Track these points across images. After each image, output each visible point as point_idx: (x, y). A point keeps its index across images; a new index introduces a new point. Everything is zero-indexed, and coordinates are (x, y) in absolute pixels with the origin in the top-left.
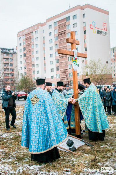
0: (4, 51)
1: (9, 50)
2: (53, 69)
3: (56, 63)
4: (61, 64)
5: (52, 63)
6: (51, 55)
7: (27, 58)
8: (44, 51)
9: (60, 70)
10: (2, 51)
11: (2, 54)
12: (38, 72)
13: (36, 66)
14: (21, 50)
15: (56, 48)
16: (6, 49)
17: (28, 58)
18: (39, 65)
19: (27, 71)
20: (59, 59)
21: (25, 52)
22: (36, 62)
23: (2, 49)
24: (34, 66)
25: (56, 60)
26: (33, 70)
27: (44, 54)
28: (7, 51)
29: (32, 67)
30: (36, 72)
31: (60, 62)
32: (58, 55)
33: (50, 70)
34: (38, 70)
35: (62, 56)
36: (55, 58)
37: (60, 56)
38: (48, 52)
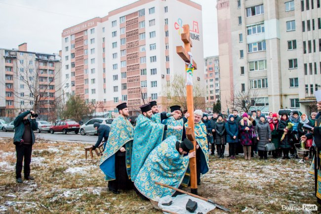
0: (40, 57)
1: (48, 56)
2: (117, 87)
3: (122, 78)
4: (129, 79)
5: (116, 77)
6: (115, 66)
7: (76, 70)
8: (104, 59)
9: (128, 88)
10: (37, 57)
11: (37, 62)
12: (94, 91)
13: (90, 81)
14: (67, 57)
15: (123, 56)
16: (44, 55)
17: (79, 69)
18: (96, 81)
20: (127, 71)
21: (74, 60)
22: (90, 76)
23: (38, 55)
24: (88, 82)
25: (122, 73)
26: (85, 88)
27: (104, 64)
28: (46, 58)
29: (84, 84)
30: (90, 91)
31: (129, 77)
32: (124, 66)
33: (112, 89)
34: (93, 88)
35: (132, 67)
36: (121, 71)
37: (129, 68)
38: (110, 61)
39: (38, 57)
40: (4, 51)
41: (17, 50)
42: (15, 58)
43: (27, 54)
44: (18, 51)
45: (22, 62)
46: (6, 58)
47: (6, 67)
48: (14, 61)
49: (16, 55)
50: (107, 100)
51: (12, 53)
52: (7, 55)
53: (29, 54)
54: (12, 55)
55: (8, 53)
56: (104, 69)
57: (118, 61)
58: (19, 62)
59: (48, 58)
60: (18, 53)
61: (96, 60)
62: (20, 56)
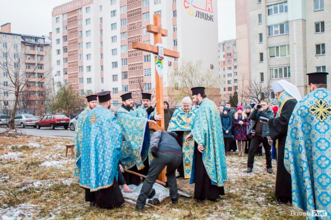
0: (27, 40)
1: (36, 39)
2: (117, 75)
3: (122, 65)
4: (130, 67)
5: (115, 64)
6: (114, 51)
7: (69, 55)
8: (102, 43)
9: (129, 77)
10: (23, 40)
11: (23, 45)
12: (89, 80)
13: (85, 69)
14: (58, 40)
15: (123, 39)
16: (31, 38)
17: (72, 55)
18: (92, 68)
19: (70, 77)
20: (128, 58)
21: (66, 44)
22: (86, 63)
23: (23, 37)
24: (82, 70)
25: (122, 60)
26: (79, 77)
27: (101, 49)
28: (33, 41)
29: (78, 72)
30: (85, 81)
31: (130, 64)
32: (125, 51)
33: (111, 78)
34: (89, 77)
35: (133, 53)
36: (121, 57)
37: (130, 53)
38: (108, 46)
39: (25, 40)
43: (10, 36)
44: (1, 33)
45: (5, 46)
53: (13, 36)
56: (102, 55)
57: (117, 45)
58: (1, 46)
59: (36, 41)
60: (1, 35)
61: (92, 44)
62: (3, 38)
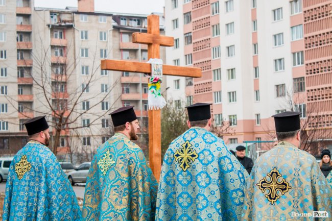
0: (123, 23)
1: (140, 20)
2: (283, 85)
3: (294, 64)
4: (310, 68)
5: (279, 61)
6: (278, 38)
7: (195, 49)
8: (255, 22)
9: (307, 88)
10: (115, 24)
11: (117, 34)
12: (232, 95)
13: (224, 74)
14: (176, 21)
15: (295, 14)
16: (130, 18)
17: (201, 48)
18: (237, 73)
19: (197, 91)
20: (304, 49)
21: (190, 28)
22: (225, 63)
23: (117, 18)
24: (219, 77)
25: (294, 54)
26: (214, 89)
28: (134, 24)
30: (225, 97)
31: (308, 62)
32: (299, 36)
33: (273, 90)
34: (231, 90)
35: (314, 40)
36: (292, 48)
37: (309, 41)
39: (118, 23)
40: (48, 13)
41: (76, 10)
42: (71, 27)
43: (93, 18)
44: (78, 13)
45: (85, 36)
46: (53, 28)
47: (53, 47)
48: (69, 34)
49: (73, 21)
50: (262, 117)
51: (65, 17)
52: (54, 21)
53: (99, 17)
54: (65, 22)
55: (55, 17)
56: (255, 45)
57: (283, 26)
58: (78, 35)
59: (139, 24)
60: (76, 17)
61: (237, 26)
62: (81, 22)
